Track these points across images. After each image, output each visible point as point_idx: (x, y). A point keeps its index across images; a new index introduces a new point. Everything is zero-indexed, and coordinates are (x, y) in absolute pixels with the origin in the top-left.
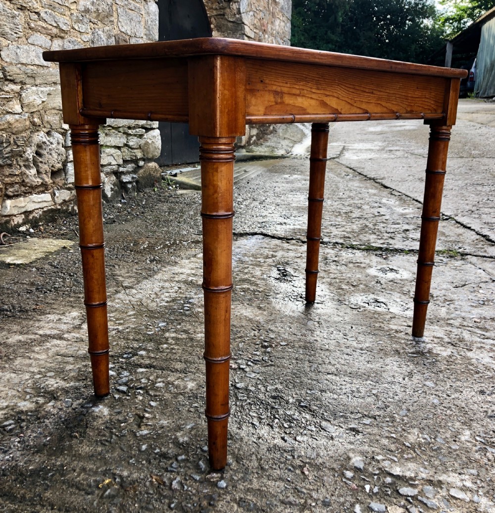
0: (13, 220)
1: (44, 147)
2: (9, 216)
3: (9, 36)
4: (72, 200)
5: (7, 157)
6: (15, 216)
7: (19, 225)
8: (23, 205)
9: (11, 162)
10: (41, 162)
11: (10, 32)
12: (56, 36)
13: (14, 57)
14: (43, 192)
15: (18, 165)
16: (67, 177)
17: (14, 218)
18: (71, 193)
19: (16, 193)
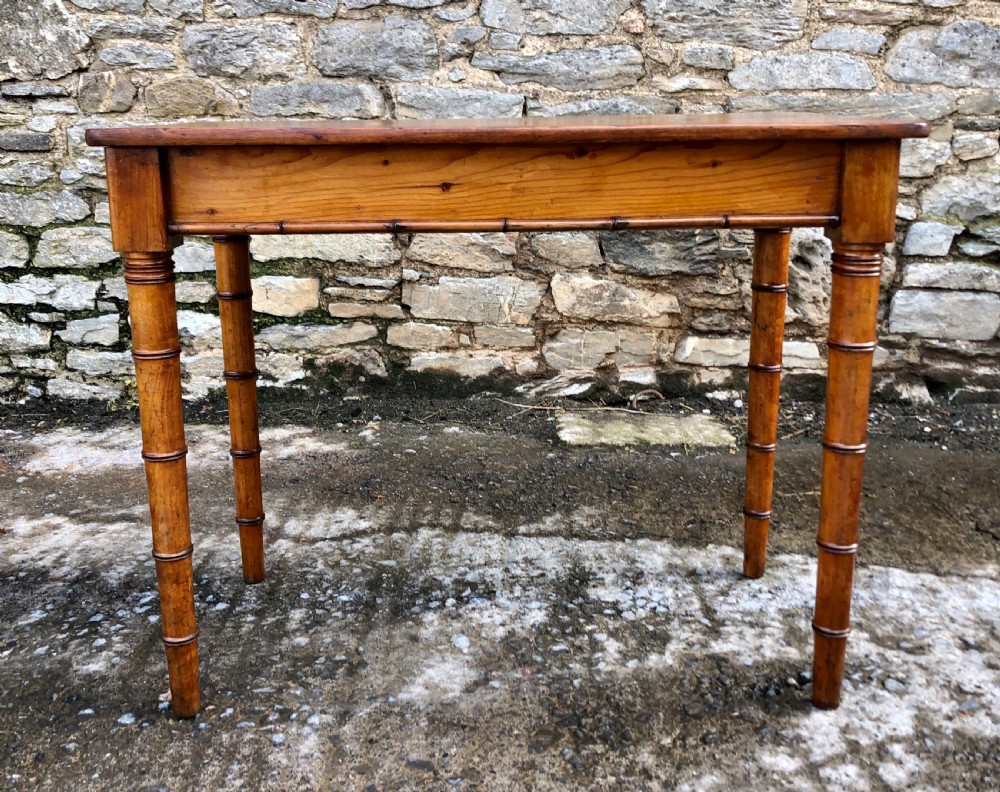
0: (699, 374)
1: (820, 250)
2: (692, 365)
3: (756, 42)
4: (892, 370)
5: (706, 261)
6: (707, 368)
7: (712, 387)
8: (731, 351)
9: (713, 271)
10: (805, 279)
11: (758, 34)
12: (910, 23)
13: (763, 80)
14: (800, 338)
15: (735, 277)
16: (891, 319)
17: (702, 371)
18: (893, 354)
19: (715, 328)
